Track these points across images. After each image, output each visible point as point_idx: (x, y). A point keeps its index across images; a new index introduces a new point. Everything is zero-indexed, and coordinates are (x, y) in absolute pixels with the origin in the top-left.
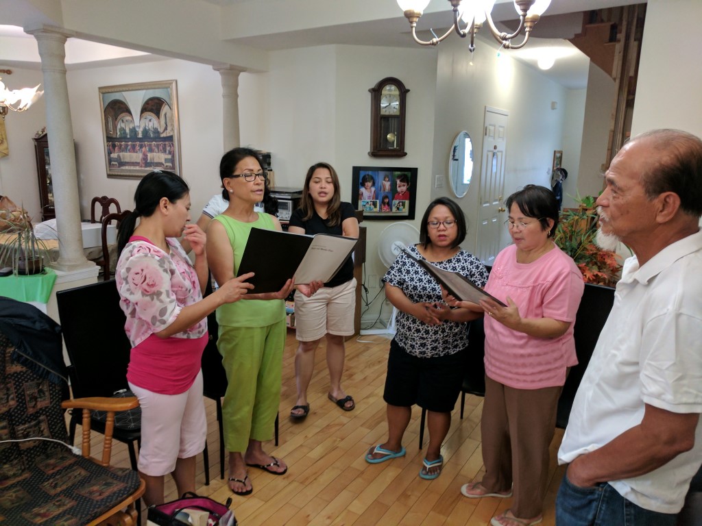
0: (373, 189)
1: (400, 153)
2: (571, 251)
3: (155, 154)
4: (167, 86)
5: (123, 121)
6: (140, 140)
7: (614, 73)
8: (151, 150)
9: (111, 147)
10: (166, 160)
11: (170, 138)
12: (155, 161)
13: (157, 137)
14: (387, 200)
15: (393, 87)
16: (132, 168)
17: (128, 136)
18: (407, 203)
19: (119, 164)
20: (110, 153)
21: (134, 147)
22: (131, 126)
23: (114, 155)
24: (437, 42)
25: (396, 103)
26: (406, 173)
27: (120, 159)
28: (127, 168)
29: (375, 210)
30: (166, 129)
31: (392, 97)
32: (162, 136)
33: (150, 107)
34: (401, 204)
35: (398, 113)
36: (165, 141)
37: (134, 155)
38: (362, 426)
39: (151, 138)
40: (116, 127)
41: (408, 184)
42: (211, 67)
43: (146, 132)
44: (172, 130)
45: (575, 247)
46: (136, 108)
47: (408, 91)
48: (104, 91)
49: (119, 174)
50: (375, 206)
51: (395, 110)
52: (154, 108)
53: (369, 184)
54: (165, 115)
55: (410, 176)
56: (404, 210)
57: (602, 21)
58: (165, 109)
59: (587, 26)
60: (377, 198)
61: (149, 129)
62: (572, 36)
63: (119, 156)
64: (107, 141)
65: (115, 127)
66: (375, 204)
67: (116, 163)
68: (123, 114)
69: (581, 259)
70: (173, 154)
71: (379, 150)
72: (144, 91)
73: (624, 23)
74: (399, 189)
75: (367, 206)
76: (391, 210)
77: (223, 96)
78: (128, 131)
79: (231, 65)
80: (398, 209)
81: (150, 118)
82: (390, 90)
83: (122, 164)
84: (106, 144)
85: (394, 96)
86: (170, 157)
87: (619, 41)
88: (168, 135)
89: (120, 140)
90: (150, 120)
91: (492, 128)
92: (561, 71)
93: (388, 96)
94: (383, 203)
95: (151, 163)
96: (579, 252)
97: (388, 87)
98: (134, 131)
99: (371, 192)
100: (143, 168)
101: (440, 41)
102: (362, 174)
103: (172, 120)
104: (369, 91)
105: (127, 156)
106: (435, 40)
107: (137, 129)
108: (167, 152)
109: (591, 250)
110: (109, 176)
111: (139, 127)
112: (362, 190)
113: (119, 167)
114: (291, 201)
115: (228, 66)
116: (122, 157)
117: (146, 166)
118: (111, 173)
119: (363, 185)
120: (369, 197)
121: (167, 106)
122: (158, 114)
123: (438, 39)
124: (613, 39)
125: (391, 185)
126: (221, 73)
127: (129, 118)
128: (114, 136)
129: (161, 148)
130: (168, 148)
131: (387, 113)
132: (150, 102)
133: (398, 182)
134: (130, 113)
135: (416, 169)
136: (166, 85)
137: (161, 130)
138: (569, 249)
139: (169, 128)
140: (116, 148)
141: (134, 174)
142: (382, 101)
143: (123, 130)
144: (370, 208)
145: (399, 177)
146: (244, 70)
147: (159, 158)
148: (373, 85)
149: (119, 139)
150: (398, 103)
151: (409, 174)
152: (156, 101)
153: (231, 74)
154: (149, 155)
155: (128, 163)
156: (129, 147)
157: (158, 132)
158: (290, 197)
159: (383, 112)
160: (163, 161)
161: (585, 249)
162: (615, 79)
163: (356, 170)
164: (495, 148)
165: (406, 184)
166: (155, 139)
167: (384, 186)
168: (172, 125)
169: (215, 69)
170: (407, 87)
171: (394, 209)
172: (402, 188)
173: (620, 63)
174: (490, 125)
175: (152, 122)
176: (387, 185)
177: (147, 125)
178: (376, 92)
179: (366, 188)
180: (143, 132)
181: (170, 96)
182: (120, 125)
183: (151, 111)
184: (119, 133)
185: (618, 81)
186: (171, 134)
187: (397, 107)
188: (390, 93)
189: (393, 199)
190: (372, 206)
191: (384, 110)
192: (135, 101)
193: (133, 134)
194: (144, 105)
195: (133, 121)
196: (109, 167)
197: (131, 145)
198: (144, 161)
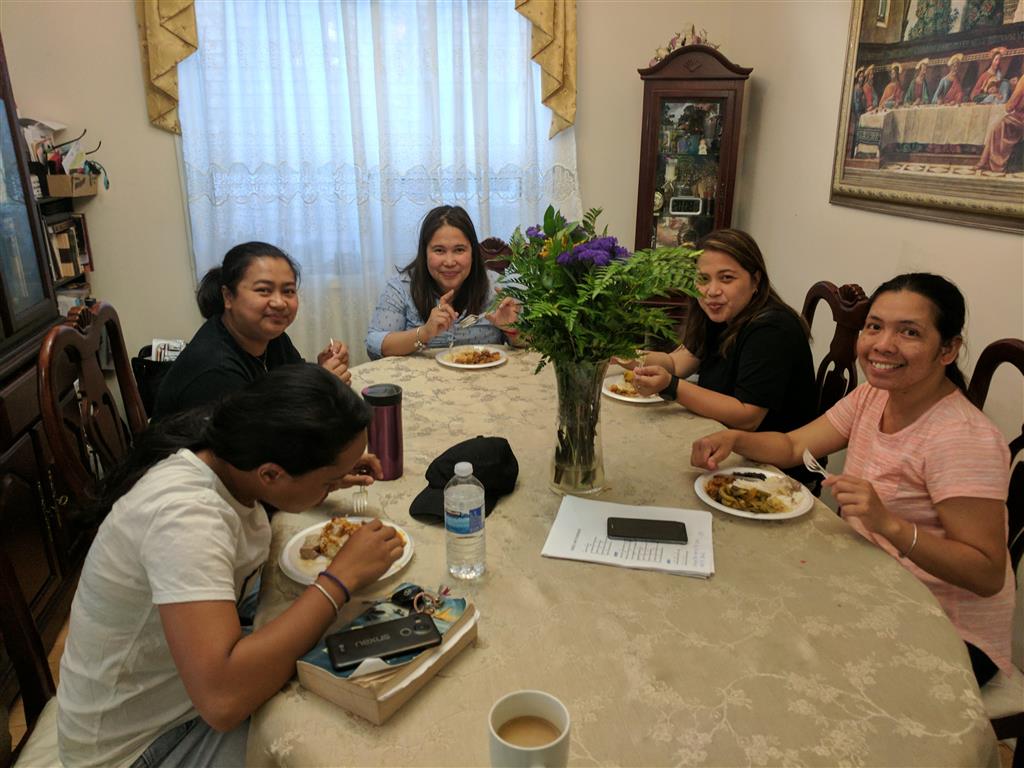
9: (867, 87)
16: (938, 171)
17: (956, 28)
19: (883, 152)
20: (858, 108)
23: (873, 119)
27: (895, 127)
28: (914, 168)
49: (876, 191)
63: (892, 121)
67: (874, 149)
83: (895, 152)
89: (906, 50)
100: (992, 176)
105: (928, 119)
110: (839, 197)
113: (881, 165)
116: (901, 127)
117: (1013, 166)
118: (846, 188)
128: (890, 40)
140: (889, 88)
141: (934, 197)
149: (908, 45)
155: (924, 147)
156: (946, 79)
184: (913, 20)
196: (846, 163)
197: (960, 64)
198: (1004, 142)
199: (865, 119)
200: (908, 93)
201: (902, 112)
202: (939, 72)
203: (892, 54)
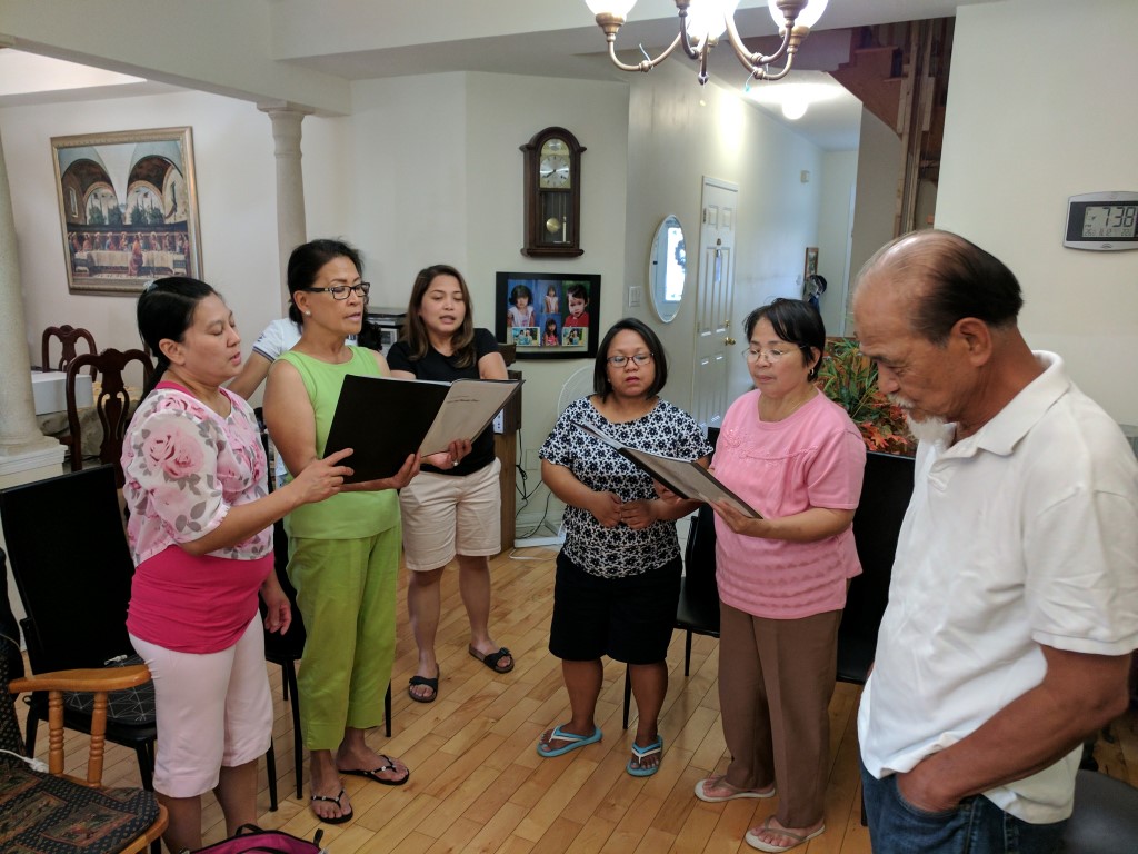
0: (530, 309)
1: (573, 251)
2: (850, 403)
3: (155, 252)
4: (174, 136)
5: (96, 196)
6: (128, 228)
7: (900, 126)
8: (148, 247)
9: (75, 241)
10: (175, 262)
11: (183, 226)
12: (156, 265)
13: (158, 222)
14: (553, 327)
15: (560, 144)
16: (115, 276)
17: (107, 223)
18: (585, 330)
19: (90, 269)
20: (73, 251)
21: (117, 241)
22: (112, 205)
23: (81, 255)
24: (650, 67)
25: (564, 170)
26: (582, 283)
27: (92, 259)
28: (105, 276)
29: (534, 343)
30: (174, 209)
31: (558, 158)
32: (167, 222)
33: (144, 172)
34: (575, 332)
35: (568, 186)
36: (173, 231)
37: (118, 254)
38: (527, 696)
39: (148, 226)
40: (84, 208)
41: (586, 302)
42: (254, 105)
43: (137, 214)
44: (186, 212)
45: (857, 397)
46: (120, 176)
47: (584, 149)
48: (61, 144)
49: (91, 286)
50: (535, 338)
51: (563, 181)
52: (153, 174)
53: (523, 301)
54: (173, 186)
55: (589, 287)
56: (580, 343)
57: (879, 45)
58: (172, 177)
59: (858, 52)
60: (537, 324)
61: (144, 211)
62: (835, 68)
63: (90, 257)
64: (69, 231)
65: (82, 207)
66: (533, 334)
67: (85, 268)
68: (97, 184)
69: (865, 415)
70: (189, 253)
71: (538, 245)
72: (135, 145)
73: (914, 48)
74: (572, 310)
75: (522, 337)
76: (560, 343)
77: (276, 154)
78: (105, 213)
79: (288, 103)
80: (571, 341)
81: (144, 190)
82: (555, 148)
83: (95, 270)
84: (66, 236)
85: (562, 157)
86: (182, 257)
87: (906, 76)
88: (178, 220)
89: (92, 228)
90: (146, 195)
91: (713, 211)
92: (817, 124)
93: (551, 158)
94: (547, 331)
95: (149, 268)
96: (862, 404)
97: (550, 144)
98: (116, 213)
99: (527, 314)
100: (134, 278)
101: (655, 65)
102: (512, 284)
103: (185, 194)
104: (521, 148)
105: (105, 256)
106: (646, 63)
107: (123, 211)
108: (178, 249)
109: (880, 402)
110: (73, 291)
111: (126, 206)
112: (513, 310)
113: (90, 275)
114: (395, 330)
115: (284, 105)
116: (95, 259)
117: (139, 274)
118: (76, 286)
119: (514, 302)
120: (524, 323)
121: (175, 171)
122: (159, 184)
123: (652, 63)
124: (897, 72)
125: (559, 303)
126: (272, 117)
127: (106, 191)
128: (81, 223)
129: (166, 242)
130: (179, 243)
131: (551, 186)
132: (145, 164)
133: (571, 297)
134: (108, 181)
135: (598, 278)
136: (172, 135)
137: (165, 212)
138: (847, 400)
139: (180, 209)
140: (85, 243)
141: (117, 287)
142: (542, 166)
143: (96, 211)
144: (526, 340)
145: (571, 289)
146: (310, 111)
147: (163, 259)
148: (526, 140)
149: (89, 226)
150: (567, 169)
151: (587, 285)
152: (155, 162)
153: (289, 117)
154: (145, 255)
155: (107, 268)
156: (108, 241)
157: (161, 216)
158: (393, 324)
159: (544, 184)
160: (171, 266)
161: (870, 399)
162: (901, 136)
163: (503, 279)
164: (719, 242)
165: (582, 301)
166: (154, 227)
167: (547, 304)
168: (186, 204)
169: (261, 110)
170: (582, 144)
171: (565, 342)
172: (577, 307)
173: (909, 110)
174: (711, 206)
175: (149, 199)
176: (553, 302)
177: (140, 203)
178: (533, 151)
179: (518, 308)
180: (133, 216)
181: (181, 155)
182: (91, 203)
183: (147, 178)
184: (89, 217)
185: (906, 138)
186: (184, 219)
187: (567, 175)
188: (556, 152)
189: (563, 326)
190: (530, 338)
191: (546, 180)
192: (119, 162)
193: (115, 219)
194: (134, 169)
195: (114, 196)
196: (73, 275)
197: (112, 237)
198: (135, 266)
199: (78, 255)
200: (94, 245)
201: (94, 253)
202: (105, 238)
203: (83, 229)
